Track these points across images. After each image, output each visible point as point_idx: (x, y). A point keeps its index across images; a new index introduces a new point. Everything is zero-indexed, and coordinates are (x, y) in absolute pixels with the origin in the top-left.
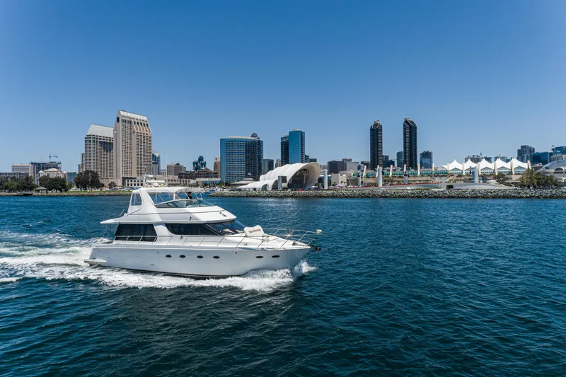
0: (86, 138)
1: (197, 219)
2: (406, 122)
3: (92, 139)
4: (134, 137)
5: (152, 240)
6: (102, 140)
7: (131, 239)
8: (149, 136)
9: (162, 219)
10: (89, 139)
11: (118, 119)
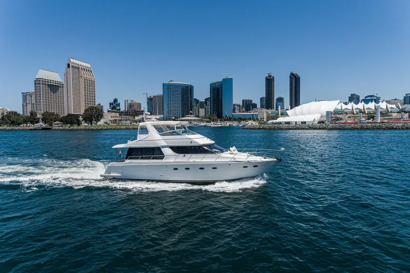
0: (35, 81)
1: (197, 143)
2: (292, 74)
3: (41, 82)
4: (82, 81)
5: (162, 158)
6: (49, 83)
7: (142, 158)
8: (93, 80)
9: (167, 143)
10: (38, 82)
11: (69, 66)
